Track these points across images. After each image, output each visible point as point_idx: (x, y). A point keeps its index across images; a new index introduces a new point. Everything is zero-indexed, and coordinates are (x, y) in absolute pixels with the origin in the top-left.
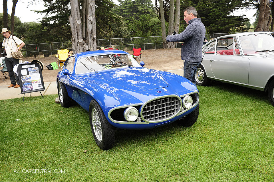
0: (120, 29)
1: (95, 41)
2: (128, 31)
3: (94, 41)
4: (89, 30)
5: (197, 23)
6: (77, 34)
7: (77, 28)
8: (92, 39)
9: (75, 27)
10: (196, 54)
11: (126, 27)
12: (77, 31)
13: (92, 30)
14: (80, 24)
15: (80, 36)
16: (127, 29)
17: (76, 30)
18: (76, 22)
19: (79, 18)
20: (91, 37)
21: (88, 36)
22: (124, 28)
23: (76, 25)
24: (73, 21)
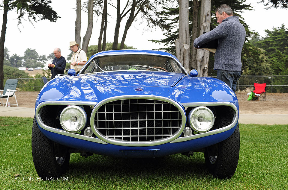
0: (260, 65)
1: (206, 72)
2: (270, 69)
3: (204, 72)
4: (199, 57)
5: (232, 21)
6: (183, 62)
7: (183, 54)
8: (202, 69)
9: (182, 53)
10: (232, 60)
11: (269, 63)
12: (183, 59)
13: (202, 58)
14: (188, 49)
15: (186, 65)
16: (270, 66)
17: (182, 57)
18: (183, 47)
19: (188, 42)
20: (201, 66)
21: (197, 65)
22: (265, 65)
23: (183, 51)
24: (180, 46)
